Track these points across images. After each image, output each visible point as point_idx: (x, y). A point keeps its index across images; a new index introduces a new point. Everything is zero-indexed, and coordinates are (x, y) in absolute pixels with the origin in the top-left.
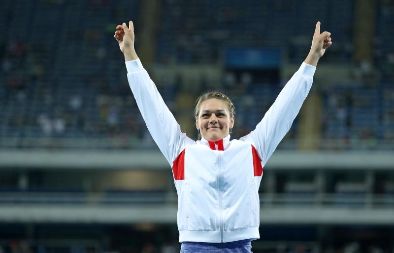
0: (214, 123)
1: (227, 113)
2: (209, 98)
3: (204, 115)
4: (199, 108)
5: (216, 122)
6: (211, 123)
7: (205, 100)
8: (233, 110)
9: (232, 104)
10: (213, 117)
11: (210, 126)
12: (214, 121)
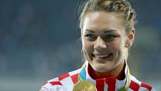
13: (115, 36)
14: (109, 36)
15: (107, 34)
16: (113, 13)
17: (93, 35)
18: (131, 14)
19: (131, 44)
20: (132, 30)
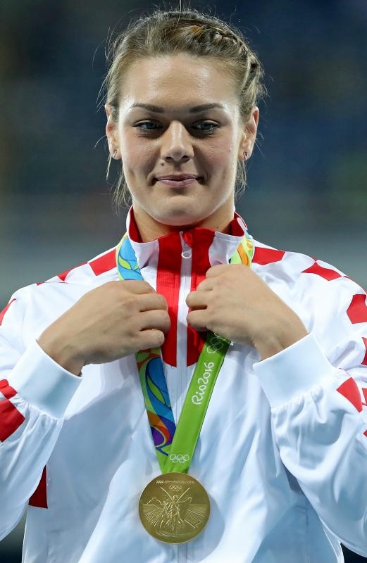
0: (177, 160)
1: (231, 110)
2: (163, 50)
3: (137, 124)
4: (119, 84)
5: (186, 158)
6: (168, 159)
7: (145, 54)
8: (254, 89)
9: (252, 58)
10: (177, 137)
11: (161, 169)
12: (178, 153)
14: (202, 126)
16: (212, 59)
18: (254, 66)
19: (251, 149)
20: (253, 111)
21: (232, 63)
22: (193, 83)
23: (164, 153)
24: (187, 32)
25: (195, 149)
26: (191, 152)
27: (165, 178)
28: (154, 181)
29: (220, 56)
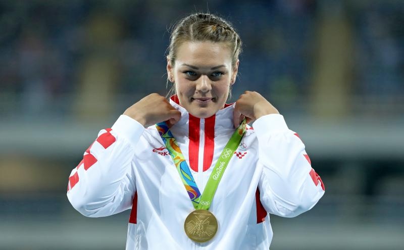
5: (208, 91)
12: (204, 89)
13: (222, 73)
14: (216, 74)
15: (214, 70)
17: (194, 72)
21: (229, 44)
22: (212, 56)
23: (198, 88)
24: (210, 29)
25: (212, 86)
26: (210, 88)
27: (198, 99)
28: (192, 99)
29: (224, 41)
